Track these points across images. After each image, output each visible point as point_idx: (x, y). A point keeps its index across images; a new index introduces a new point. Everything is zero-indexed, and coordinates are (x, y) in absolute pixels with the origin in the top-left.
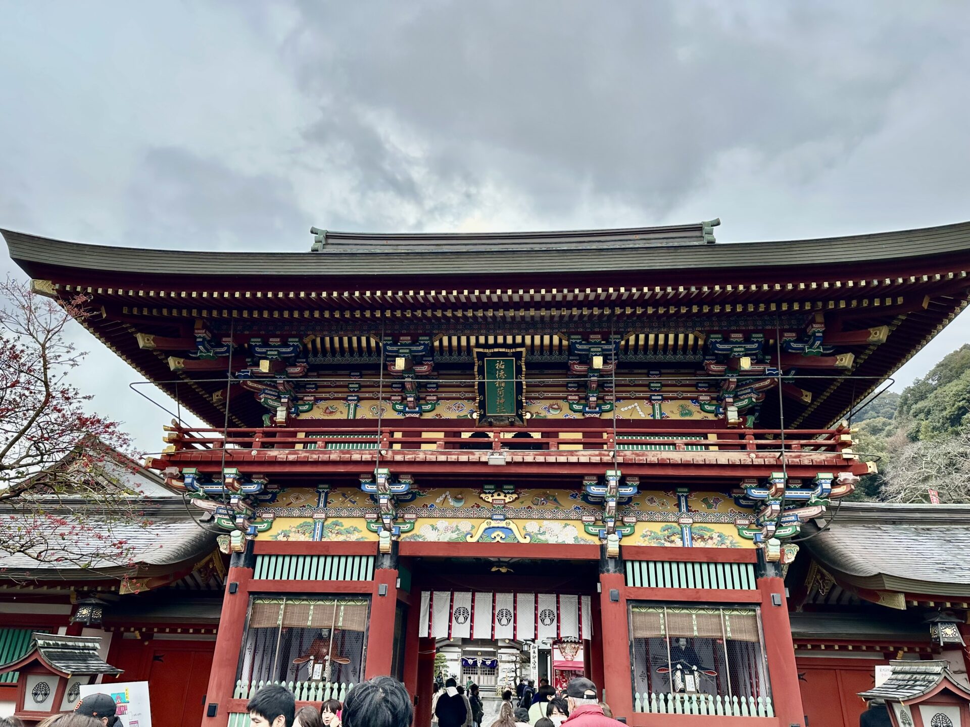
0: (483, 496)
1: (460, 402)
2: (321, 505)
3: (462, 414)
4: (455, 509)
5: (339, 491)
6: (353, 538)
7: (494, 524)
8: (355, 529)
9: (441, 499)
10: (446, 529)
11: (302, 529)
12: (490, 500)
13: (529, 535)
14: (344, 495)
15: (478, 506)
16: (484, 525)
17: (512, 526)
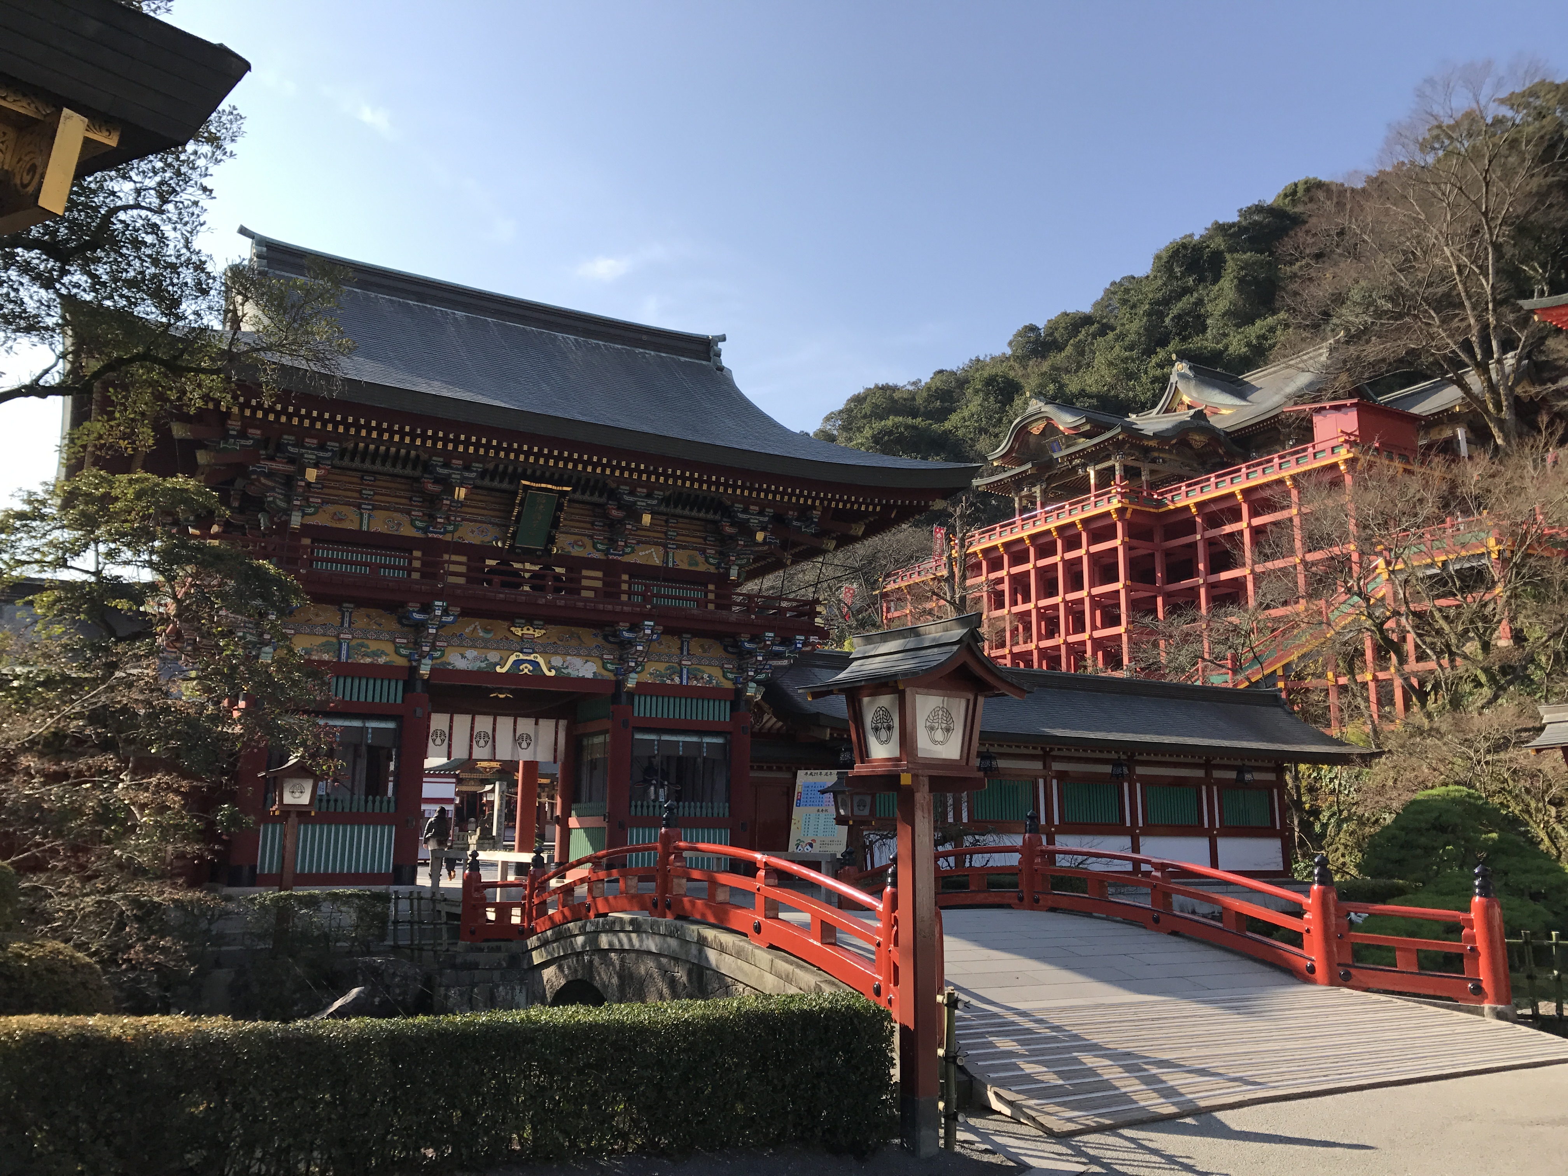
0: (513, 629)
1: (484, 526)
2: (346, 625)
3: (487, 539)
4: (486, 641)
5: (363, 611)
6: (382, 660)
7: (522, 657)
8: (383, 653)
9: (471, 628)
10: (475, 659)
11: (325, 647)
12: (520, 634)
13: (553, 668)
14: (368, 616)
15: (507, 639)
16: (513, 658)
17: (540, 660)
